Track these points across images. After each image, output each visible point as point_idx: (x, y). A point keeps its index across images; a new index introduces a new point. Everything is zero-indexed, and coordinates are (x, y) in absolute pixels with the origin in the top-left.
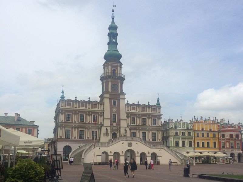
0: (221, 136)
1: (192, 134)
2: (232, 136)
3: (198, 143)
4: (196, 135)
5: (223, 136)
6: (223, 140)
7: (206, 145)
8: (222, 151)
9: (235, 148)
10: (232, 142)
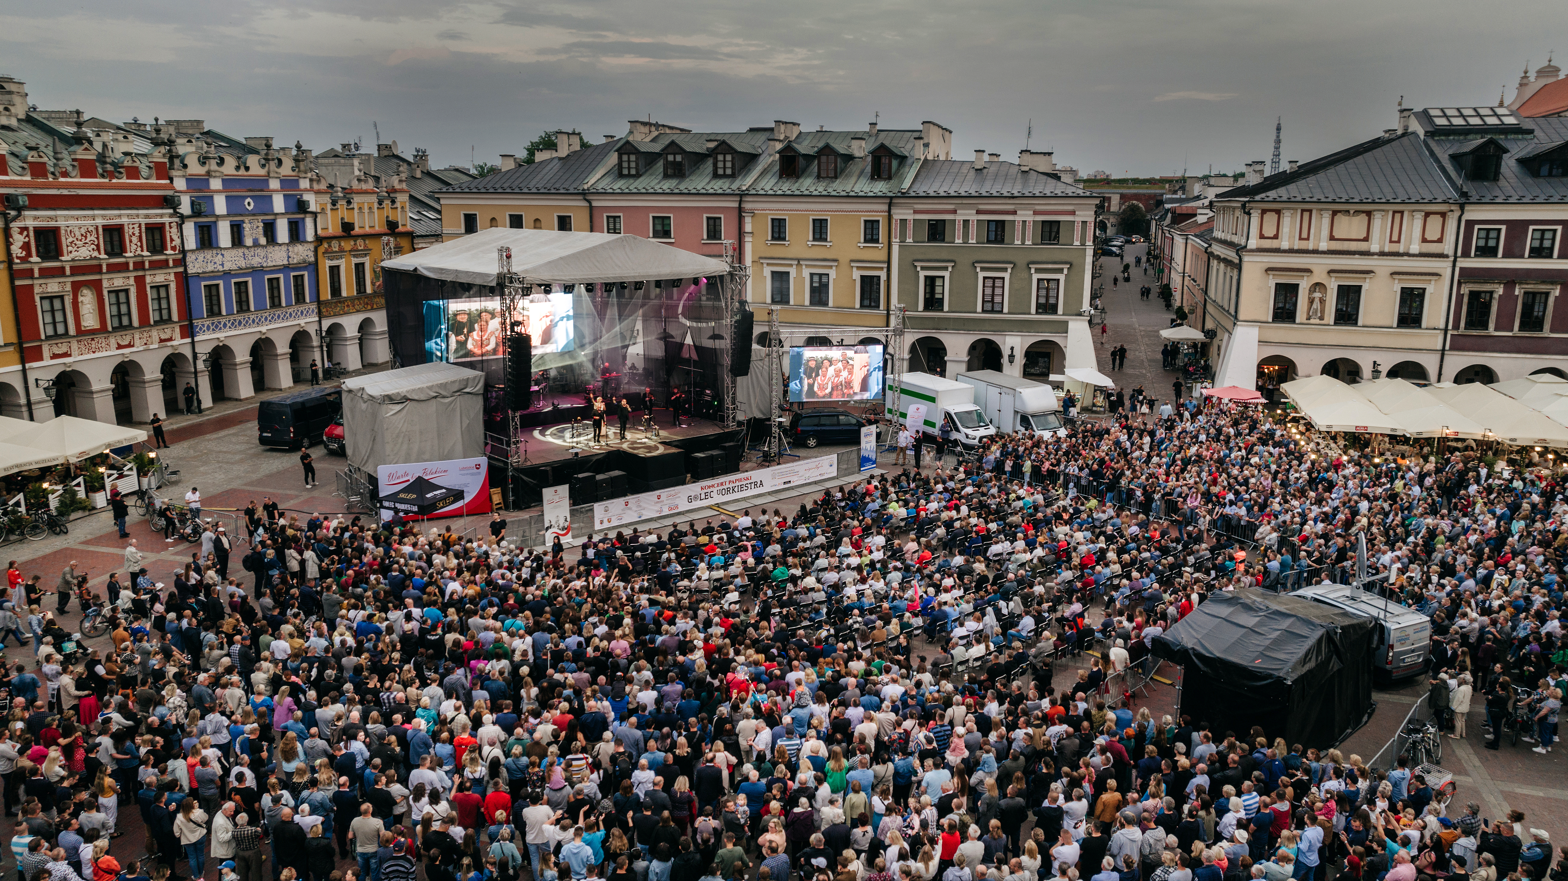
0: (26, 246)
9: (144, 323)
10: (118, 281)
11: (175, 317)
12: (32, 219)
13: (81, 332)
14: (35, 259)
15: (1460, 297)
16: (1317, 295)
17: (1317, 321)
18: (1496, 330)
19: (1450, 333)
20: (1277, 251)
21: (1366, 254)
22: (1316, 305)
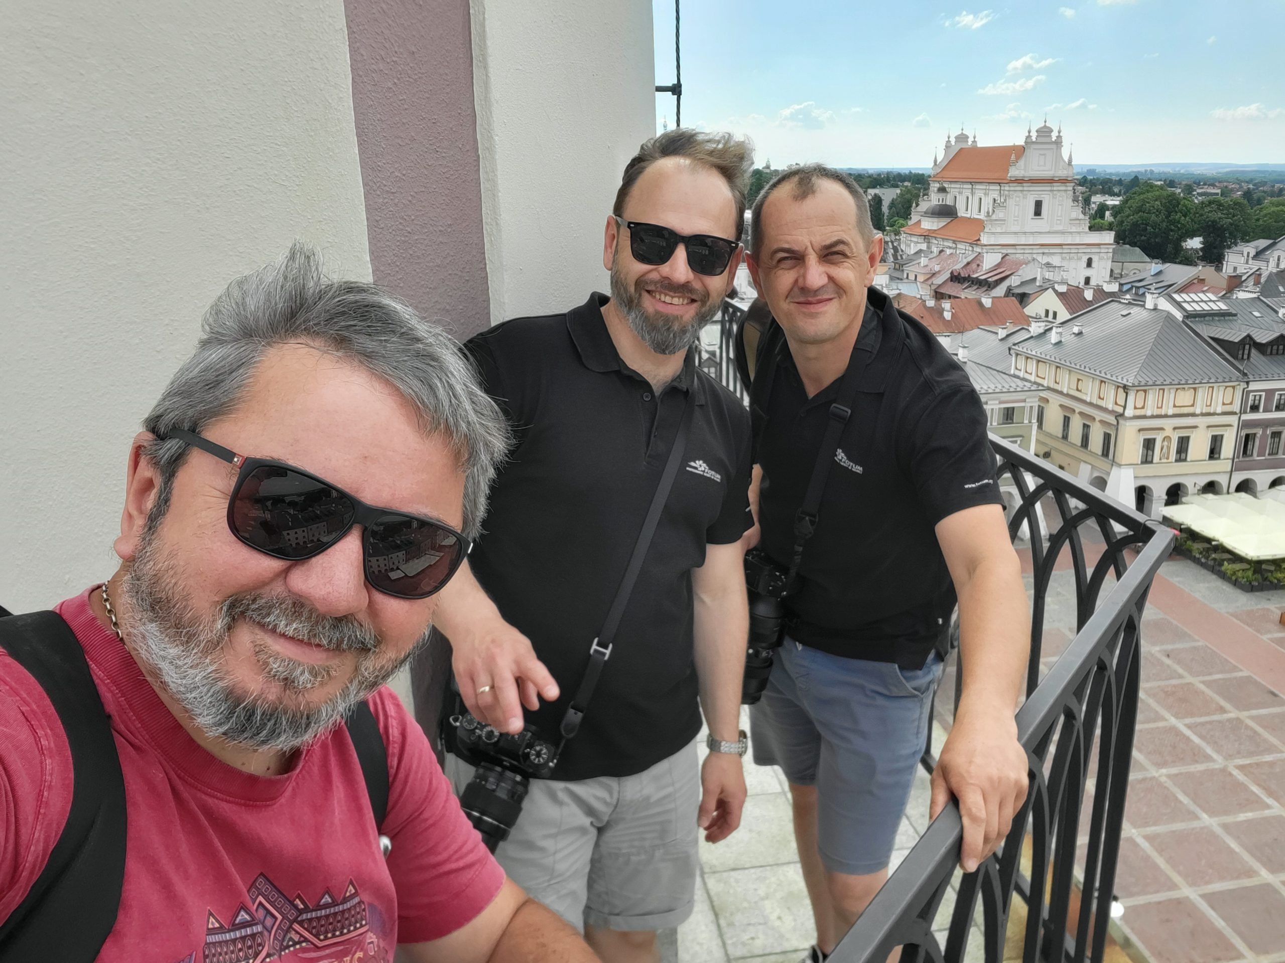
15: (1241, 437)
16: (1166, 443)
17: (1165, 461)
18: (1258, 456)
19: (1235, 460)
20: (1144, 417)
21: (1193, 415)
22: (1165, 449)
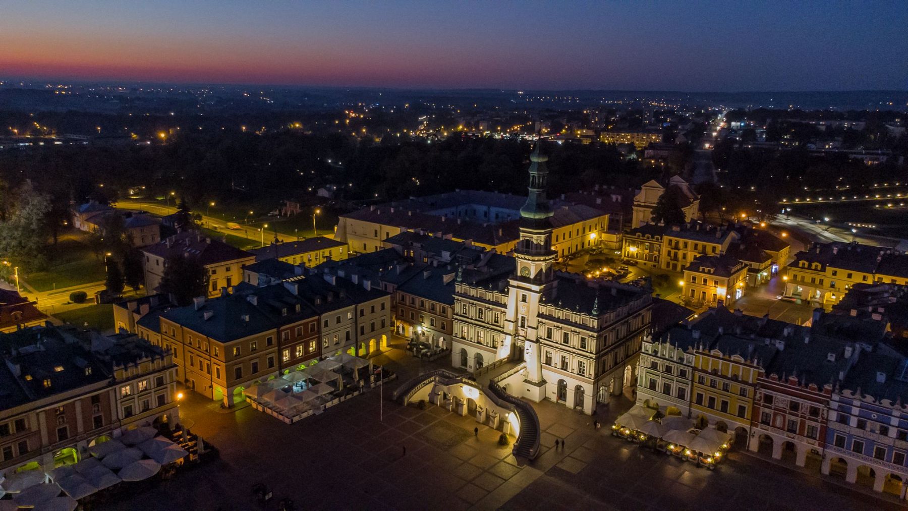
0: (760, 397)
1: (689, 375)
2: (795, 407)
3: (700, 397)
4: (697, 379)
5: (768, 399)
6: (764, 406)
7: (718, 405)
8: (759, 429)
9: (801, 434)
10: (793, 418)
11: (818, 438)
12: (763, 391)
13: (774, 426)
14: (762, 401)
